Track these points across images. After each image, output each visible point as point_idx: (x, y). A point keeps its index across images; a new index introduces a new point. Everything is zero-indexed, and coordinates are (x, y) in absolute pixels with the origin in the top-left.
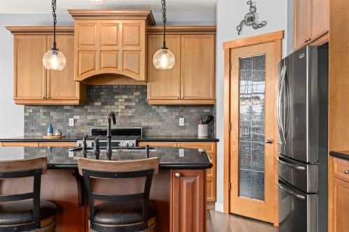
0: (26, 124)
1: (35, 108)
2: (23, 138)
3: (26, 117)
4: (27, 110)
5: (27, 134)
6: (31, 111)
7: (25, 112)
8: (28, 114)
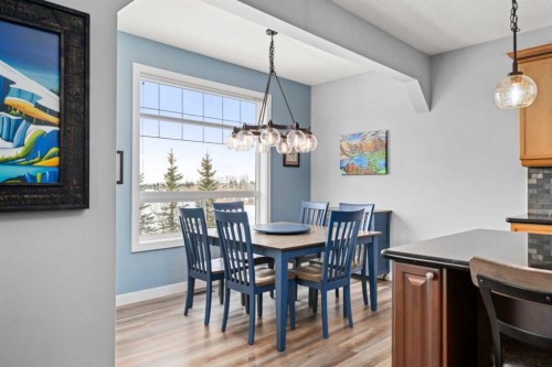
0: (531, 196)
1: (547, 172)
2: (526, 217)
3: (530, 186)
4: (533, 176)
5: (534, 211)
6: (540, 176)
7: (530, 177)
8: (534, 182)
